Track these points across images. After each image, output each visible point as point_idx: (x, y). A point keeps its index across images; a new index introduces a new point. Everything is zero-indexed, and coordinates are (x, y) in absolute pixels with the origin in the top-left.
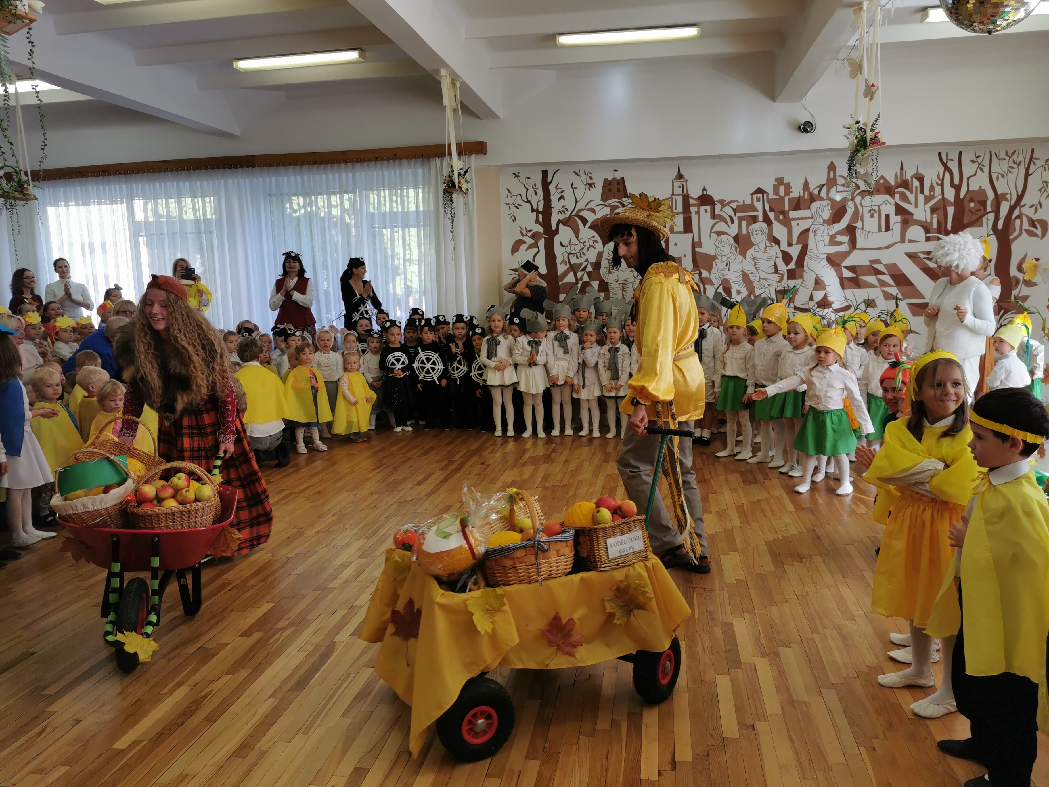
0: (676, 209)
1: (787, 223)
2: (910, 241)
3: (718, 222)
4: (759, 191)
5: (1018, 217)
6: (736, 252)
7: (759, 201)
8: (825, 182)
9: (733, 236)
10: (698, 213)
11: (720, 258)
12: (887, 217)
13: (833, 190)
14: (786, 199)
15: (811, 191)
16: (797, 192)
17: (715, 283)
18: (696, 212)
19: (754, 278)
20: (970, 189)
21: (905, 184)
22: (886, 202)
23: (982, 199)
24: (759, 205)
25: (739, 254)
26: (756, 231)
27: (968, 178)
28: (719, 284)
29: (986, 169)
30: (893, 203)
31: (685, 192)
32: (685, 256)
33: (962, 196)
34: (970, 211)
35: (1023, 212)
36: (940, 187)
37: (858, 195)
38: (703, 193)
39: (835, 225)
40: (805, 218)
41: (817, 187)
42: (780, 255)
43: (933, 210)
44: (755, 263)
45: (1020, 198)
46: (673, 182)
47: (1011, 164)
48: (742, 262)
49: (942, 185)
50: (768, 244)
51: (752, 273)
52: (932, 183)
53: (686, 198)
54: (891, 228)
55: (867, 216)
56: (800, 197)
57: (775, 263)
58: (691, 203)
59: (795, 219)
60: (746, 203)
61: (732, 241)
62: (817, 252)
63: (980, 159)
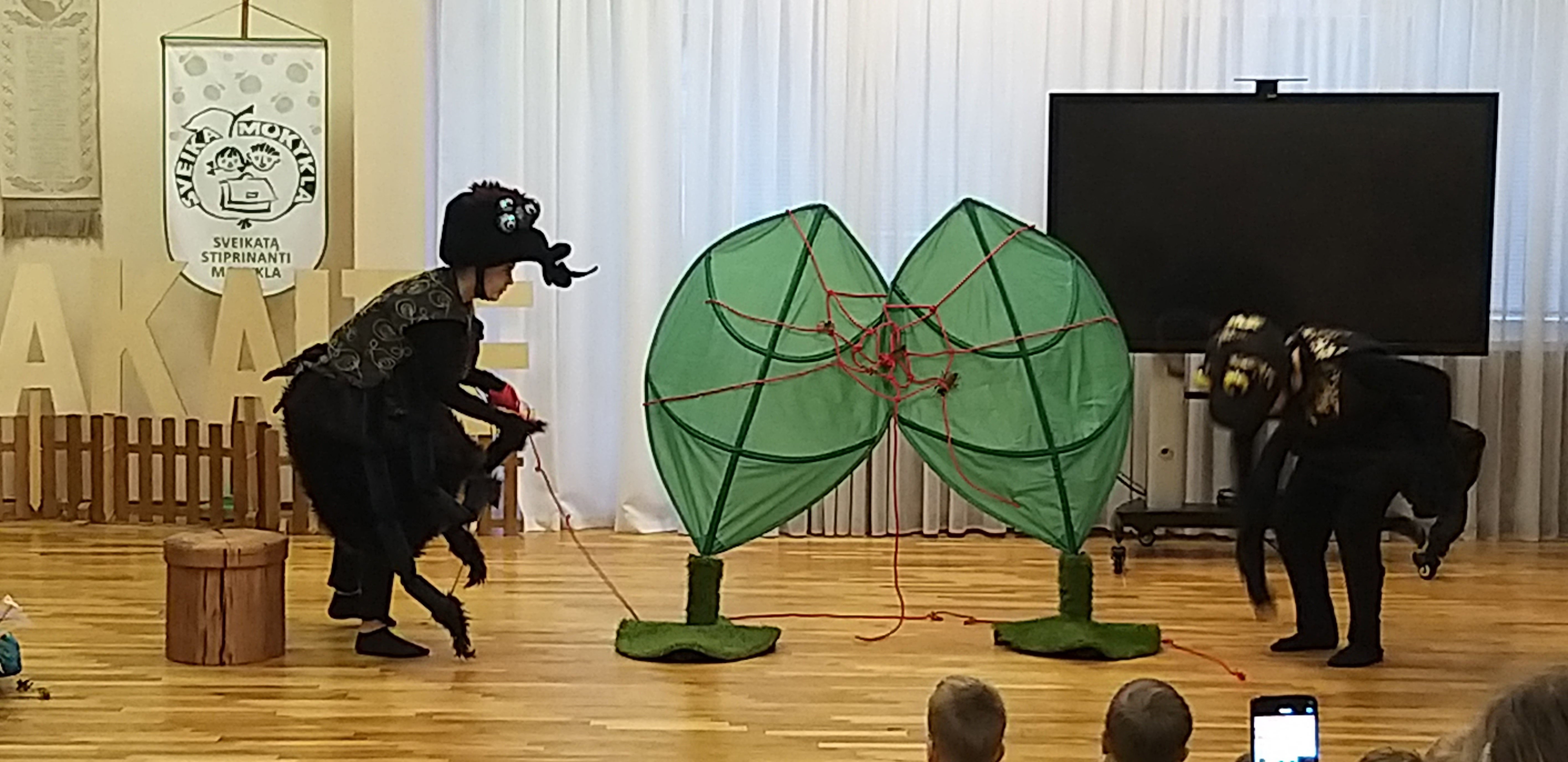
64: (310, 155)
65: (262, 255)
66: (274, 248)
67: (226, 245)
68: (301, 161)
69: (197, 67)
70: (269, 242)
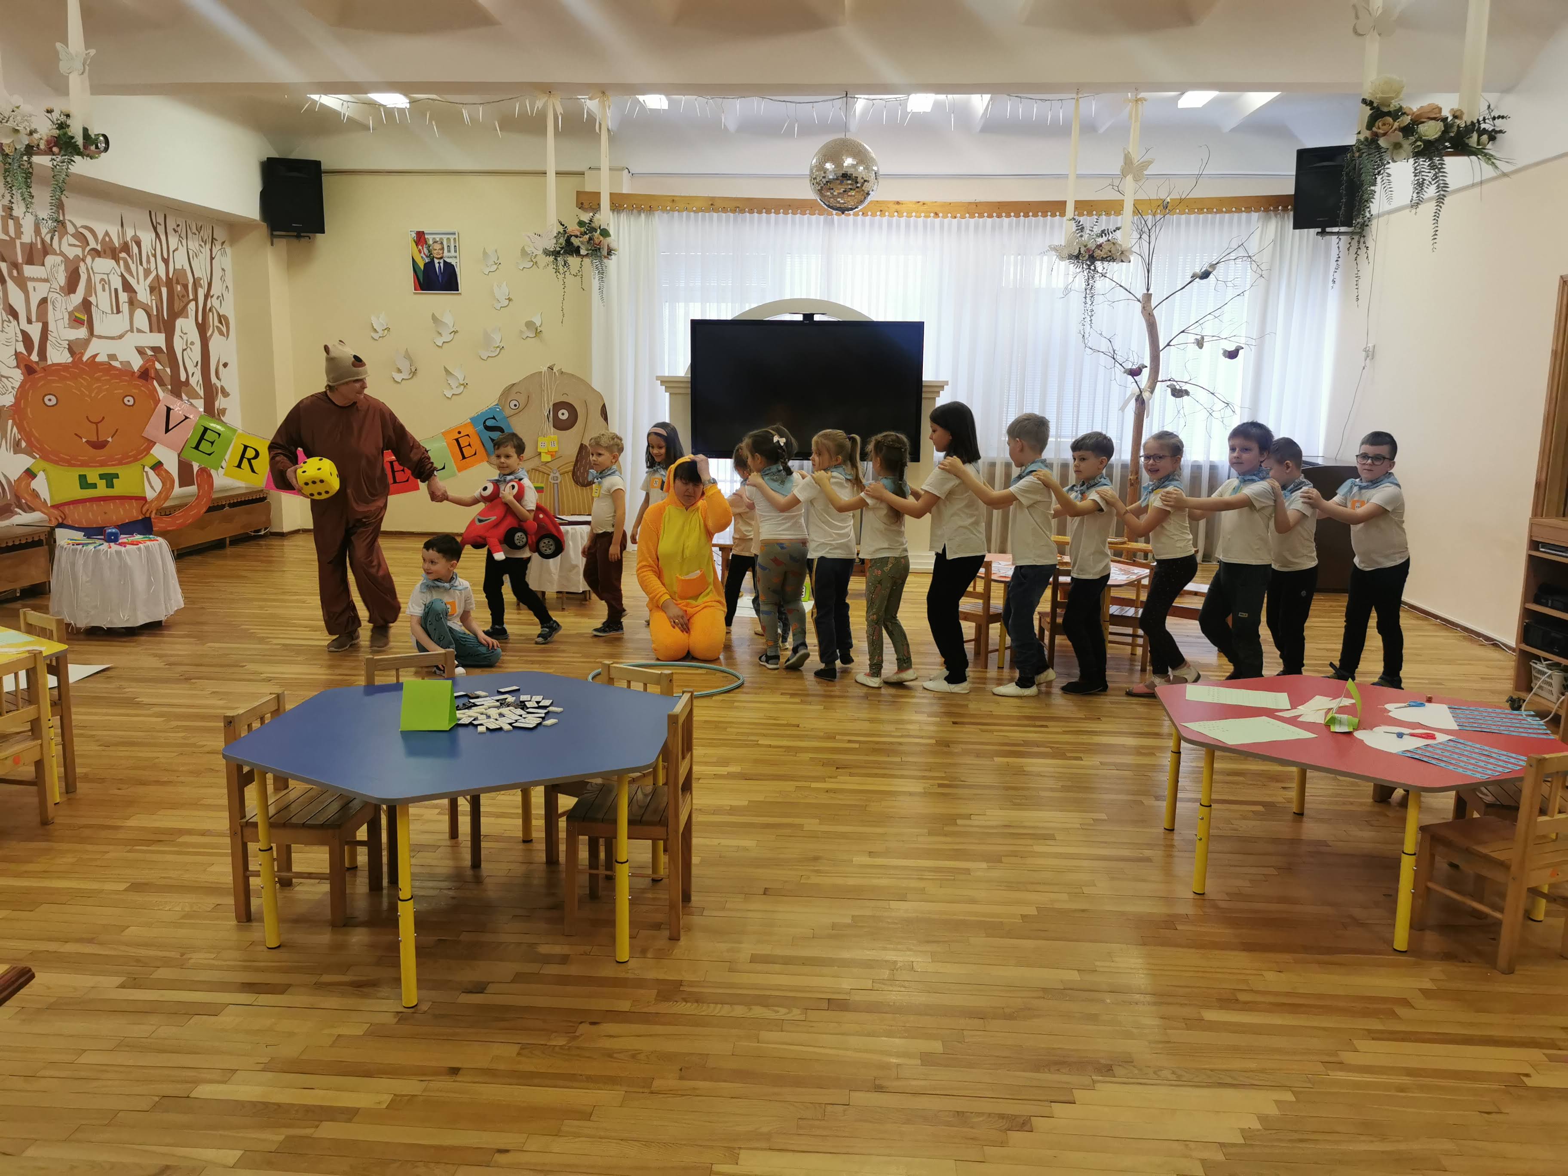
1: (22, 283)
2: (139, 331)
5: (210, 310)
12: (116, 290)
13: (64, 240)
14: (18, 241)
15: (43, 236)
16: (28, 236)
20: (176, 267)
21: (127, 248)
22: (113, 271)
23: (186, 283)
27: (174, 251)
29: (185, 243)
30: (120, 274)
33: (171, 276)
34: (178, 296)
35: (213, 304)
36: (154, 259)
37: (88, 254)
39: (72, 295)
40: (41, 280)
41: (48, 233)
42: (20, 338)
43: (152, 289)
47: (201, 243)
50: (5, 318)
52: (148, 253)
54: (120, 309)
55: (99, 287)
56: (32, 243)
57: (16, 351)
59: (31, 279)
62: (58, 337)
63: (179, 229)
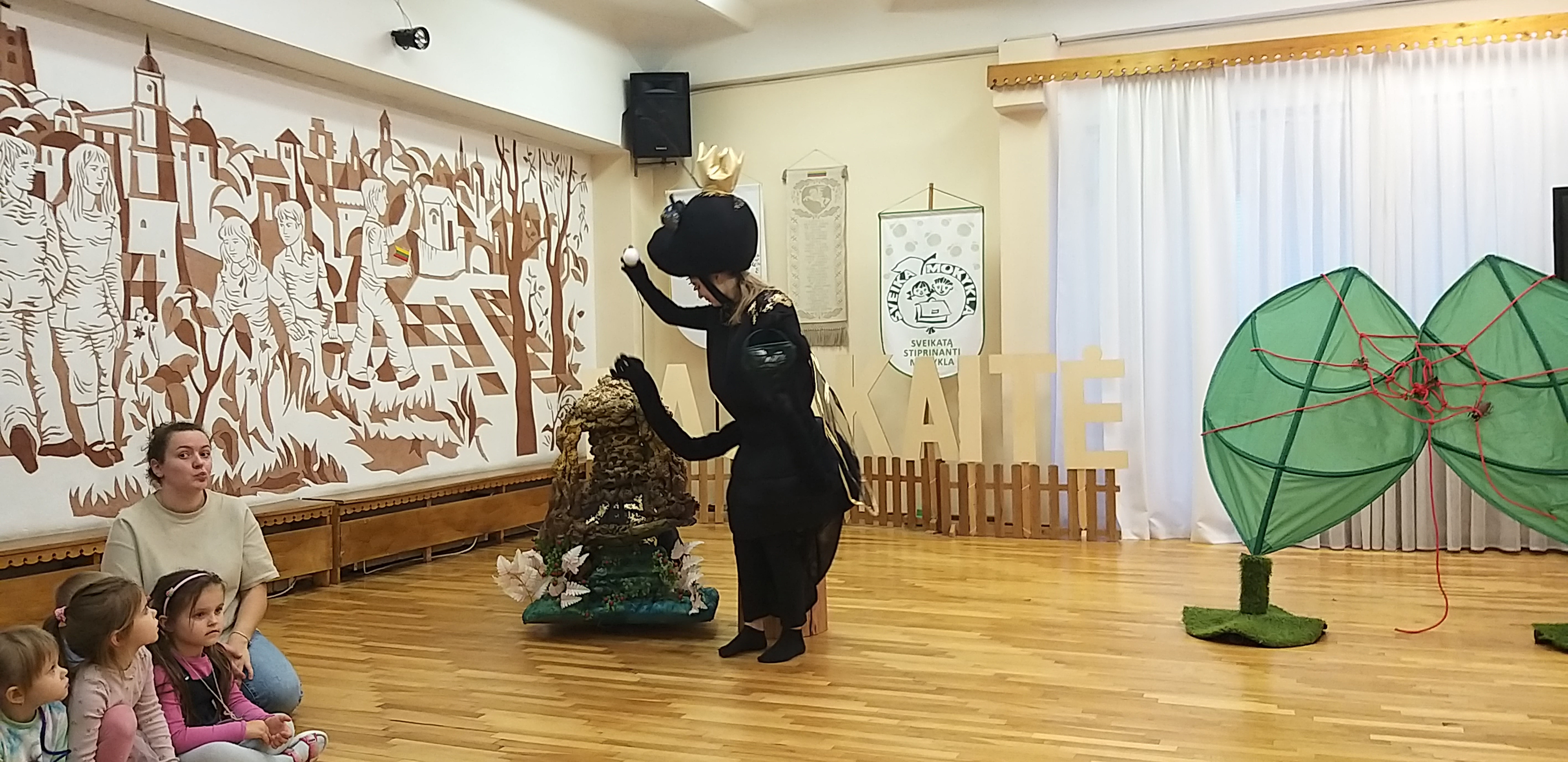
0: (143, 139)
1: (331, 209)
2: (476, 271)
3: (225, 186)
4: (288, 137)
5: (565, 251)
6: (257, 257)
7: (290, 158)
8: (378, 147)
9: (251, 222)
10: (186, 156)
11: (229, 266)
12: (450, 223)
13: (388, 163)
14: (329, 161)
15: (361, 157)
16: (342, 155)
17: (222, 324)
18: (182, 153)
19: (289, 316)
20: (526, 201)
21: (465, 176)
22: (448, 201)
23: (537, 219)
24: (289, 165)
25: (262, 263)
26: (287, 216)
27: (523, 183)
28: (230, 324)
29: (537, 173)
30: (455, 205)
31: (160, 104)
32: (163, 254)
33: (519, 210)
34: (527, 233)
35: (569, 245)
36: (499, 189)
37: (417, 179)
38: (195, 114)
39: (393, 226)
40: (356, 207)
41: (368, 153)
42: (325, 274)
43: (494, 224)
44: (288, 283)
45: (566, 222)
46: (136, 73)
47: (557, 175)
48: (266, 279)
49: (500, 187)
50: (306, 249)
51: (283, 305)
52: (491, 182)
53: (163, 117)
54: (455, 246)
55: (429, 219)
56: (347, 164)
57: (318, 289)
58: (172, 131)
59: (342, 205)
60: (269, 156)
61: (249, 232)
62: (373, 274)
63: (531, 158)
64: (973, 283)
65: (942, 350)
66: (950, 345)
67: (919, 345)
68: (967, 288)
69: (901, 231)
70: (947, 342)
